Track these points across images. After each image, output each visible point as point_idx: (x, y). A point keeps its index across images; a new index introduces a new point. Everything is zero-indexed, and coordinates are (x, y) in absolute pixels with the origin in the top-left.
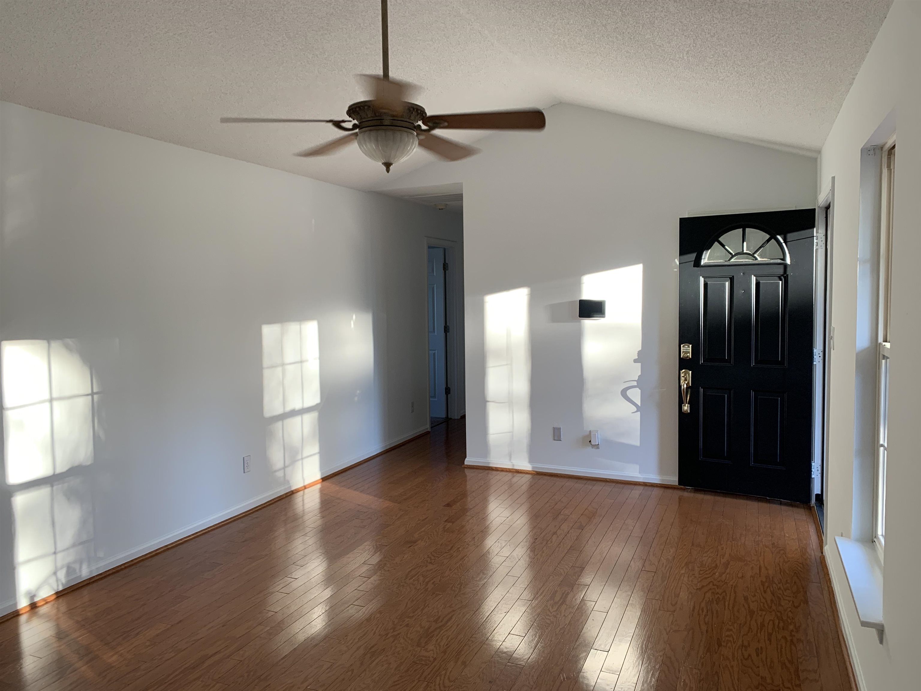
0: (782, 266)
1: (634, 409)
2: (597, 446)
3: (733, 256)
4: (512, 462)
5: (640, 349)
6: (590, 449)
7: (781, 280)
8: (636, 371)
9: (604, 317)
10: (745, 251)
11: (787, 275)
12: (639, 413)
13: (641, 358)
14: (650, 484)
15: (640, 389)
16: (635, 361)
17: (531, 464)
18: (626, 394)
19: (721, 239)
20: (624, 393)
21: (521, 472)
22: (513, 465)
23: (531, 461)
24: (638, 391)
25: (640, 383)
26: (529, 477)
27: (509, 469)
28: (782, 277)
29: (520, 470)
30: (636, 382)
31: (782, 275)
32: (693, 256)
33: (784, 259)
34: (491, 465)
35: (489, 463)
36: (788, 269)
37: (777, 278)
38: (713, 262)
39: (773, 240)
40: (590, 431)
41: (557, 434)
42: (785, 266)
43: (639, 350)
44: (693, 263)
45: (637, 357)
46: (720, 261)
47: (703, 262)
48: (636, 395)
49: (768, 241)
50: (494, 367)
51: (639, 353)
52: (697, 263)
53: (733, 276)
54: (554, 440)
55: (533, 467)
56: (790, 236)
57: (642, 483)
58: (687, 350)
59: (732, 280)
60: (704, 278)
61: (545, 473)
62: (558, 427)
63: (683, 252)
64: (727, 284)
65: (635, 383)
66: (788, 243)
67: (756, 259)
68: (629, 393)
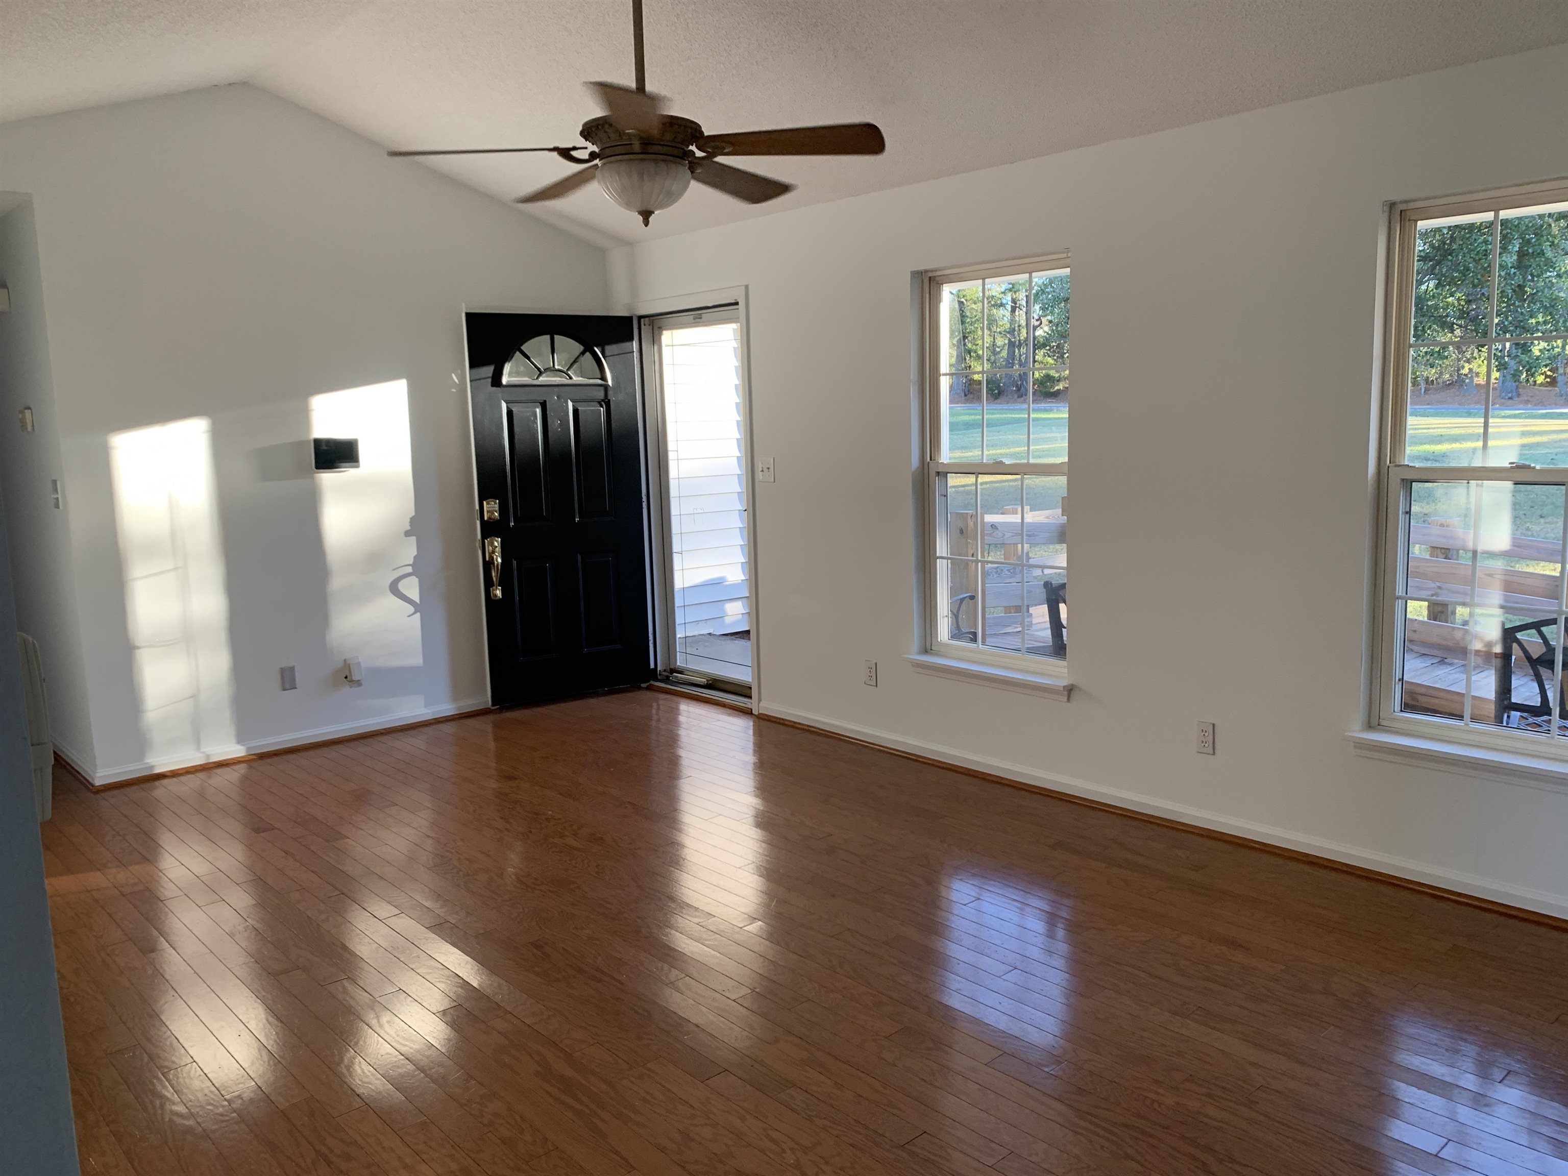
0: (602, 389)
1: (411, 609)
2: (358, 683)
3: (541, 373)
4: (203, 753)
5: (413, 514)
6: (347, 690)
7: (602, 407)
8: (409, 551)
9: (358, 467)
10: (556, 367)
11: (609, 400)
12: (418, 614)
13: (415, 528)
14: (444, 719)
15: (417, 577)
16: (408, 534)
17: (243, 745)
18: (397, 586)
19: (524, 348)
20: (394, 589)
21: (227, 764)
22: (208, 756)
23: (240, 740)
24: (414, 580)
25: (418, 568)
26: (242, 769)
27: (201, 765)
28: (603, 403)
29: (225, 760)
30: (411, 567)
31: (603, 400)
32: (489, 370)
33: (603, 378)
34: (157, 771)
35: (152, 767)
36: (610, 393)
37: (596, 404)
38: (516, 380)
39: (588, 354)
40: (345, 660)
41: (288, 679)
42: (606, 387)
43: (411, 516)
44: (490, 380)
45: (409, 528)
46: (526, 380)
47: (505, 380)
48: (411, 588)
49: (583, 353)
50: (147, 576)
51: (413, 520)
52: (496, 381)
53: (545, 401)
54: (284, 690)
55: (249, 749)
56: (610, 349)
57: (433, 721)
58: (492, 508)
59: (544, 406)
60: (506, 403)
61: (274, 752)
62: (291, 665)
63: (474, 364)
64: (538, 411)
65: (409, 570)
66: (607, 358)
67: (571, 378)
68: (402, 586)
